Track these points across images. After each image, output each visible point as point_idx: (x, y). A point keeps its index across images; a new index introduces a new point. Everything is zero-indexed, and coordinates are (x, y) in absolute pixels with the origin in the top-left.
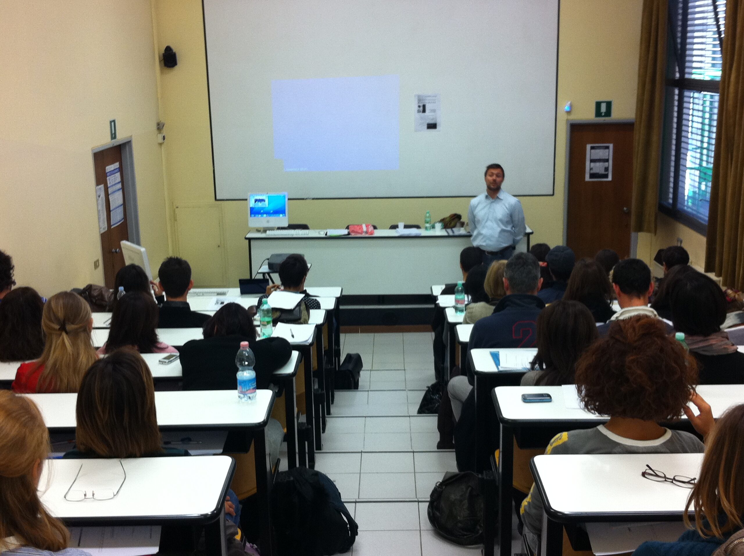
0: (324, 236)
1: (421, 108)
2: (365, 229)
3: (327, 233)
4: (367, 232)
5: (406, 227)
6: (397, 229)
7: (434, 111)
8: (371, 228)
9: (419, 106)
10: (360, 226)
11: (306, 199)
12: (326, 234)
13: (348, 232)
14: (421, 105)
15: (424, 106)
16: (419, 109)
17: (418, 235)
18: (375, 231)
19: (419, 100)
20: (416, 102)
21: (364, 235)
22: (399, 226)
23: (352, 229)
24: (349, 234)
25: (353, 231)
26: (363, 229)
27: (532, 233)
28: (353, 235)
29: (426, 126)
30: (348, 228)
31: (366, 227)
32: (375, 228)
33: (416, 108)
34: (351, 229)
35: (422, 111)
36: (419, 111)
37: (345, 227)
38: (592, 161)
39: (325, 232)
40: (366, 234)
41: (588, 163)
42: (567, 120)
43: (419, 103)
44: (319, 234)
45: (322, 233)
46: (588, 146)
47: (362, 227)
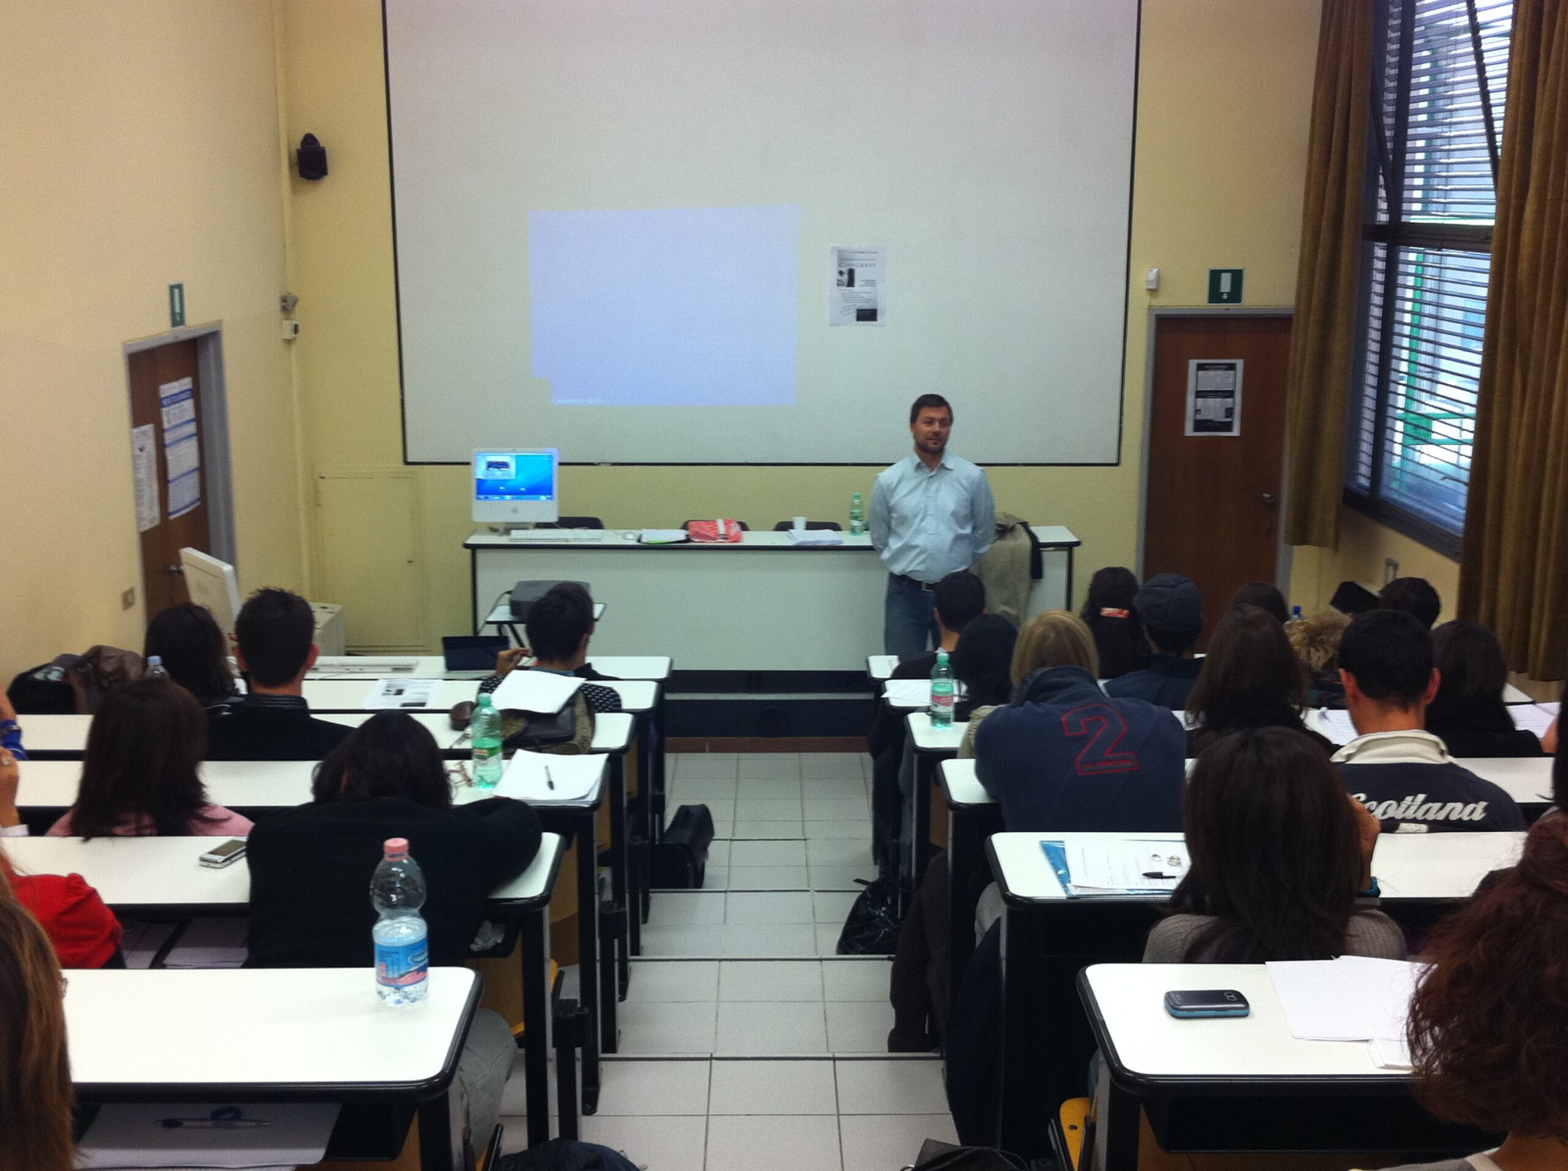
0: (634, 543)
1: (846, 277)
2: (722, 529)
3: (640, 536)
4: (726, 537)
5: (811, 526)
6: (791, 530)
7: (871, 283)
8: (735, 529)
9: (841, 273)
10: (713, 523)
11: (598, 464)
13: (687, 536)
14: (845, 270)
15: (851, 273)
16: (840, 278)
17: (836, 544)
18: (745, 534)
19: (841, 261)
20: (836, 262)
21: (719, 542)
22: (796, 525)
23: (696, 529)
24: (688, 540)
25: (698, 535)
26: (717, 529)
27: (1077, 544)
28: (697, 542)
29: (854, 315)
30: (685, 527)
32: (744, 527)
33: (836, 276)
34: (694, 527)
35: (846, 282)
36: (840, 283)
37: (681, 524)
38: (1200, 394)
39: (638, 535)
40: (724, 540)
41: (1190, 398)
42: (1150, 307)
43: (840, 265)
44: (625, 538)
45: (630, 536)
46: (1193, 364)
47: (716, 526)
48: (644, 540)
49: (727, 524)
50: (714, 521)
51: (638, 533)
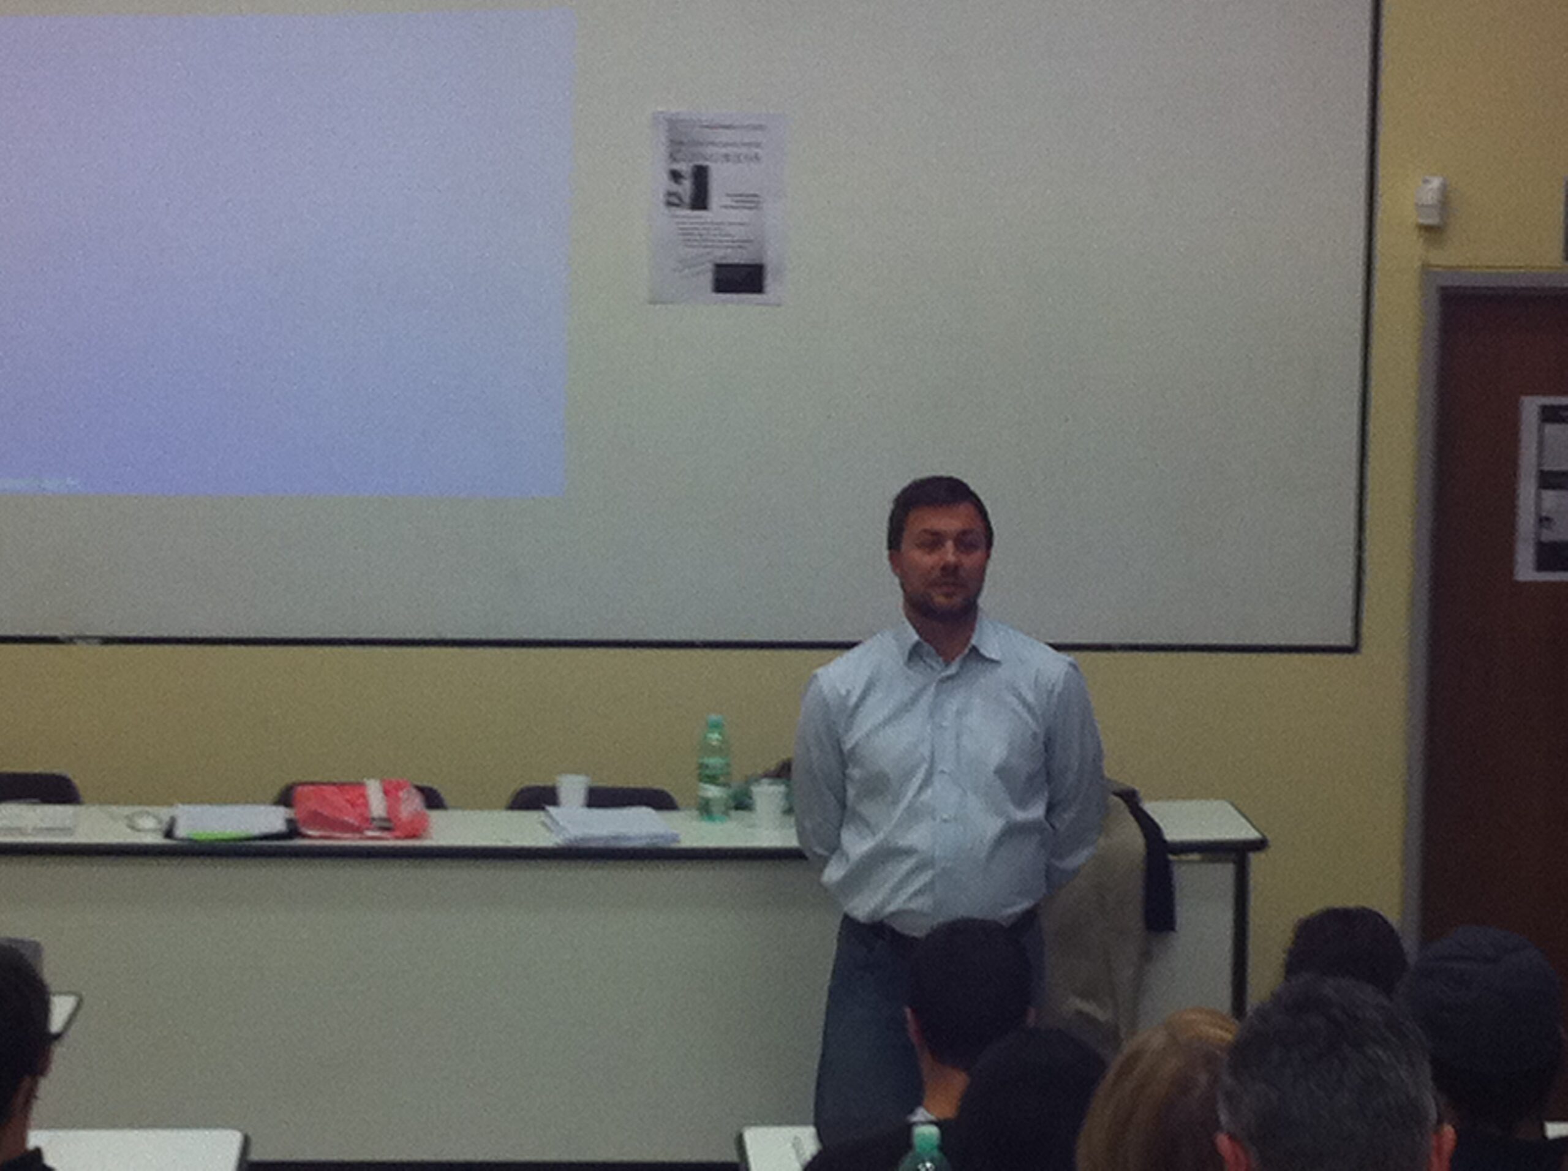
0: (154, 839)
1: (686, 187)
2: (377, 805)
3: (172, 823)
4: (387, 825)
5: (599, 798)
6: (551, 809)
7: (749, 201)
8: (411, 804)
9: (676, 176)
10: (354, 790)
11: (70, 640)
12: (169, 834)
13: (290, 821)
14: (684, 167)
15: (701, 175)
16: (675, 187)
17: (662, 844)
18: (435, 816)
19: (676, 146)
20: (663, 150)
21: (373, 839)
22: (563, 795)
23: (313, 805)
24: (293, 831)
25: (317, 819)
26: (366, 805)
27: (1259, 845)
28: (314, 837)
29: (707, 279)
30: (285, 799)
31: (386, 792)
32: (433, 800)
33: (664, 183)
34: (308, 800)
35: (687, 199)
36: (672, 201)
37: (275, 791)
38: (1549, 480)
39: (166, 819)
40: (385, 834)
41: (1527, 489)
42: (1426, 269)
43: (673, 158)
44: (133, 828)
45: (148, 823)
46: (1531, 406)
47: (364, 796)
48: (181, 831)
49: (390, 791)
50: (361, 785)
51: (165, 813)
